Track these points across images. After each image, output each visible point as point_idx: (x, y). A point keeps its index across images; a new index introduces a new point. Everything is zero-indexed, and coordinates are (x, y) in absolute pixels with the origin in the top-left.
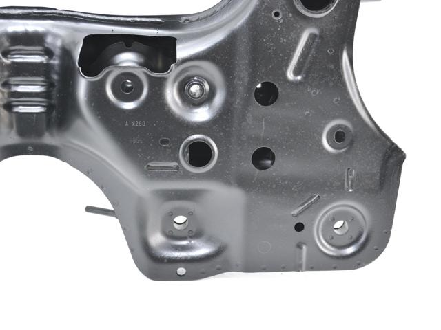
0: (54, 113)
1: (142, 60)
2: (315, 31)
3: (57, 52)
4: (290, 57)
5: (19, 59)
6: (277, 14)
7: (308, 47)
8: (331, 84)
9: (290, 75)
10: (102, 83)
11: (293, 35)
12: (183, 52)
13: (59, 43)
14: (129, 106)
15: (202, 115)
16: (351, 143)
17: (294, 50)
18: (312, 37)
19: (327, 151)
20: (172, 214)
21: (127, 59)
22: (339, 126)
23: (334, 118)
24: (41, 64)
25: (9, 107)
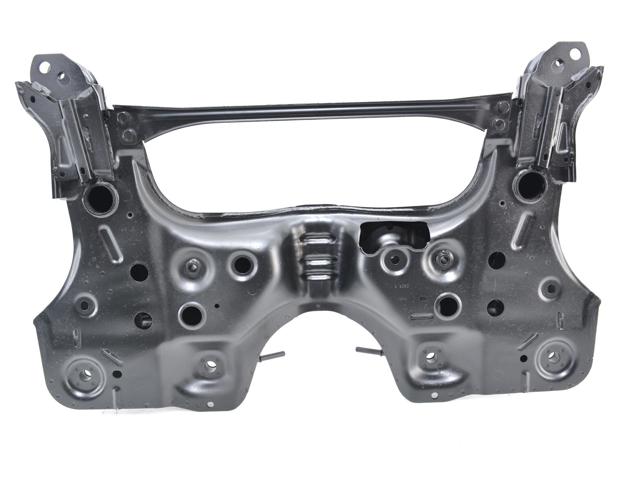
0: (337, 281)
1: (398, 238)
2: (530, 213)
3: (341, 236)
4: (512, 233)
5: (313, 242)
6: (502, 203)
7: (526, 226)
8: (544, 251)
9: (514, 247)
10: (377, 259)
11: (514, 218)
12: (433, 235)
13: (342, 230)
14: (399, 273)
15: (451, 277)
16: (560, 294)
17: (515, 228)
18: (529, 218)
19: (544, 302)
20: (426, 352)
21: (387, 239)
22: (550, 281)
23: (545, 276)
24: (327, 245)
25: (304, 276)
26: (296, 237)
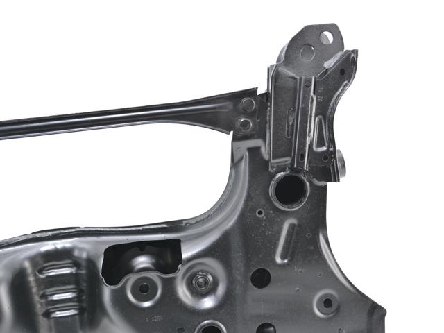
0: (86, 315)
2: (293, 221)
3: (84, 263)
4: (276, 245)
5: (52, 273)
6: (260, 213)
7: (289, 235)
8: (313, 262)
9: (278, 260)
10: (123, 289)
11: (276, 228)
12: (185, 255)
13: (84, 255)
14: (147, 304)
15: (208, 303)
16: (338, 309)
17: (278, 239)
18: (292, 226)
19: (319, 317)
21: (142, 261)
22: (326, 295)
23: (320, 289)
24: (71, 274)
25: (47, 314)
26: (29, 270)
